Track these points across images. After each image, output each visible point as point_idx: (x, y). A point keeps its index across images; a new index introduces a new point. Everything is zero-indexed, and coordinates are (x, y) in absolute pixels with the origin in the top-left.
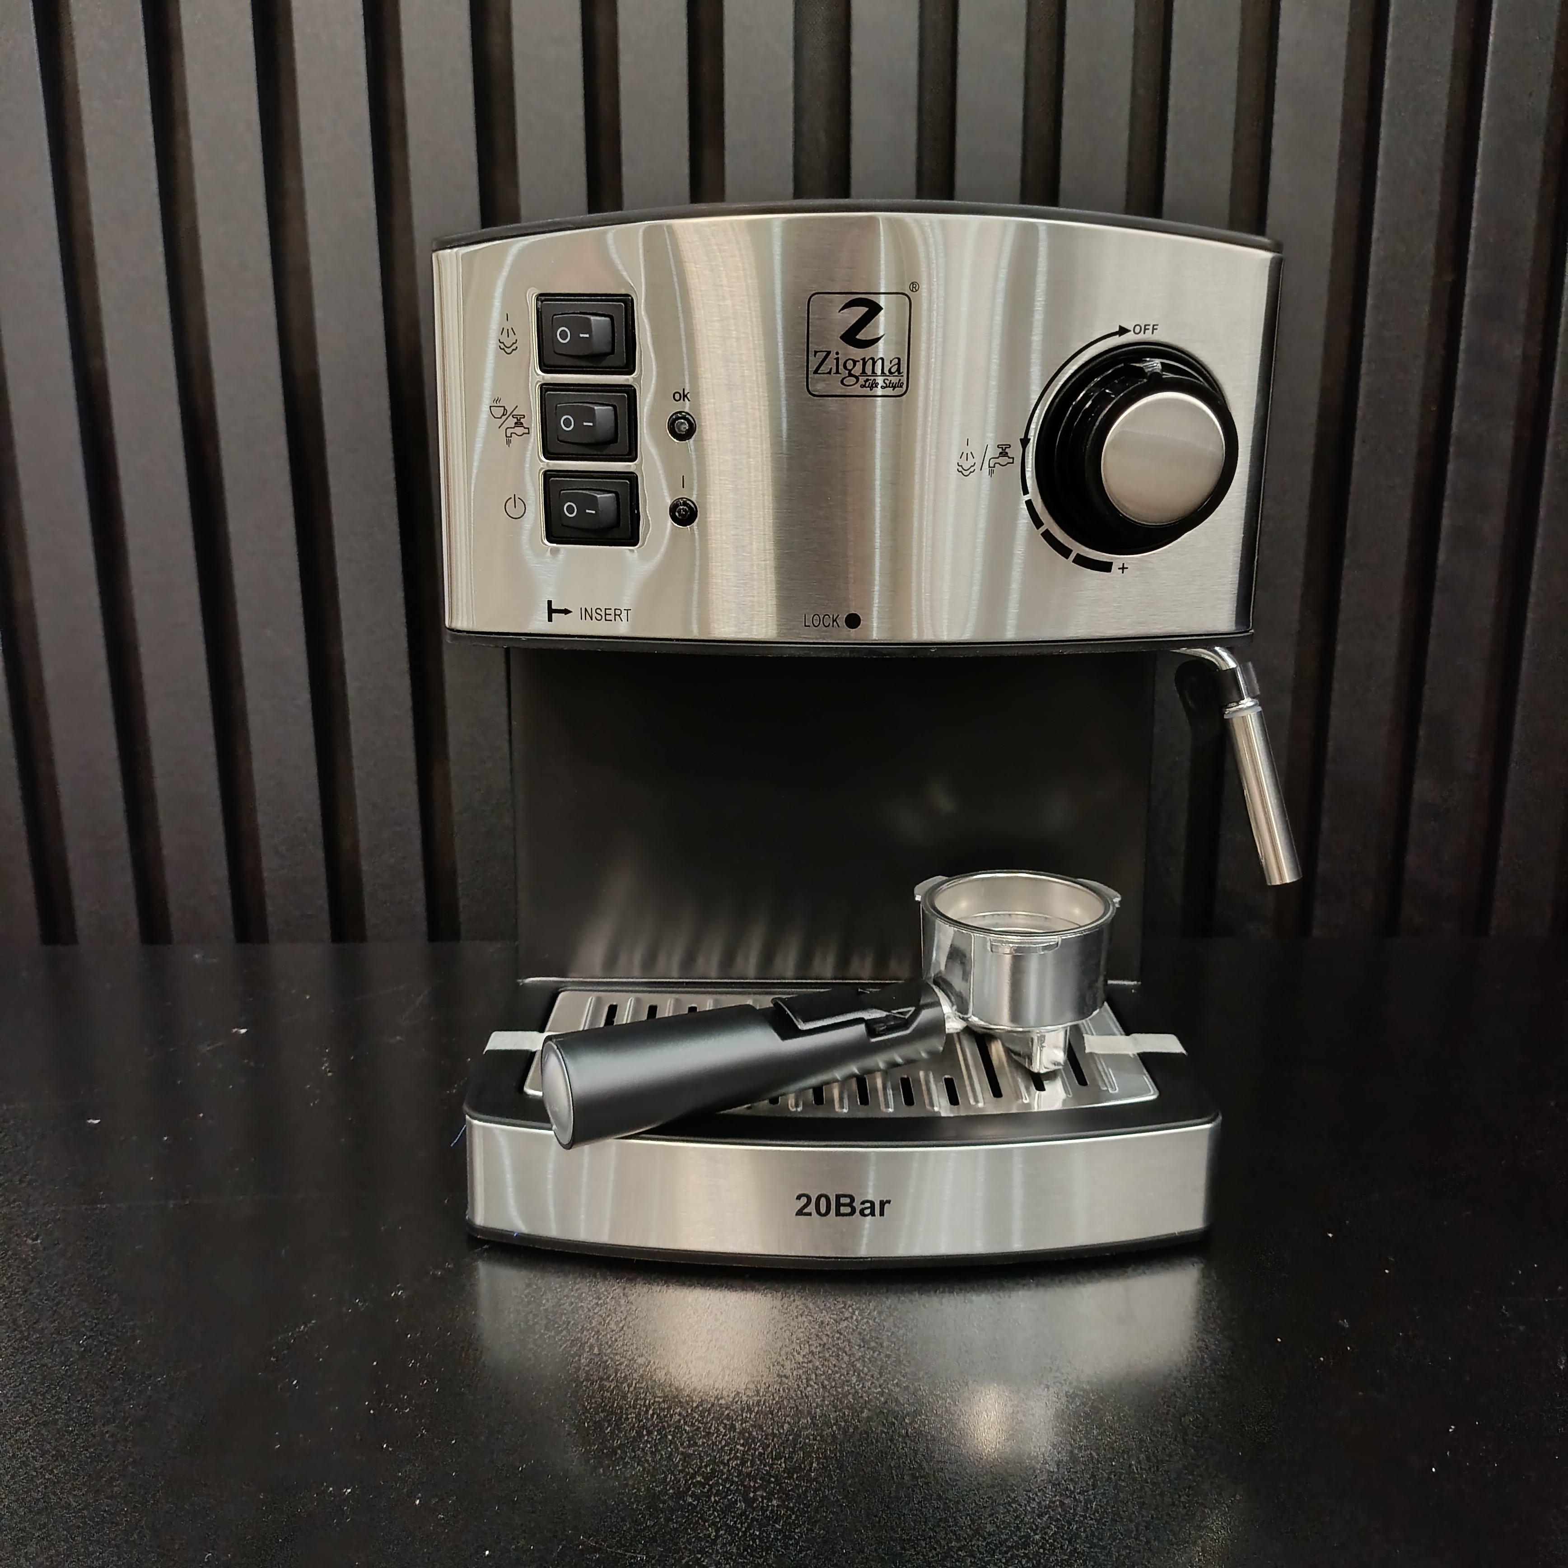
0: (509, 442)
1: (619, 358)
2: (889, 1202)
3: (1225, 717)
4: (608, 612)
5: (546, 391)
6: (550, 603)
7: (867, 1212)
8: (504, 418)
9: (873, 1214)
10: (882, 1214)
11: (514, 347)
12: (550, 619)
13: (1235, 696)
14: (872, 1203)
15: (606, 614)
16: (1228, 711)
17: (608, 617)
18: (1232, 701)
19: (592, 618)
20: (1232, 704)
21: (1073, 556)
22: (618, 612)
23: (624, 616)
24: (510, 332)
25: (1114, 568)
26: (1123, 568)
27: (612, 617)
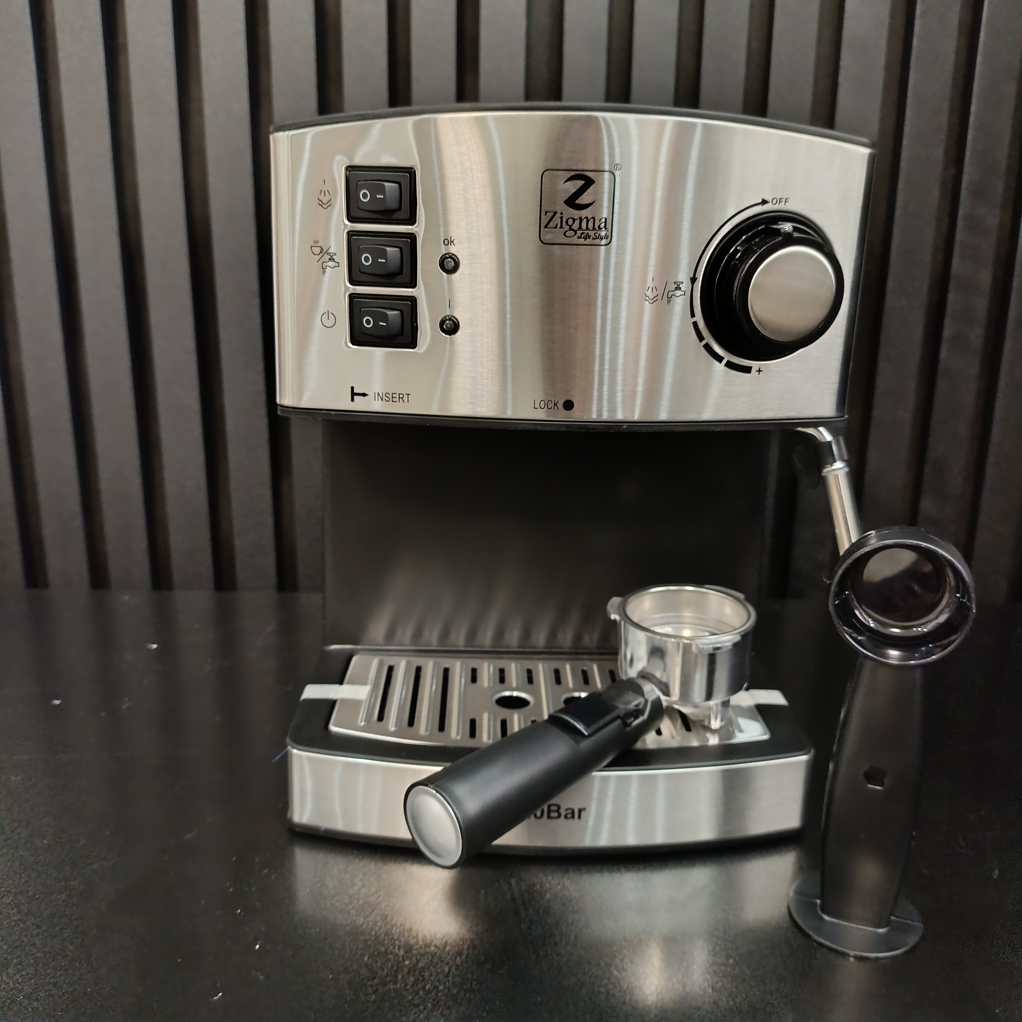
1: (406, 215)
3: (823, 474)
4: (394, 395)
5: (352, 236)
6: (352, 388)
8: (321, 254)
11: (329, 204)
12: (353, 400)
13: (830, 460)
15: (393, 397)
16: (825, 470)
17: (394, 399)
18: (828, 464)
19: (382, 400)
20: (828, 466)
21: (724, 362)
22: (401, 396)
23: (405, 399)
24: (327, 192)
25: (753, 371)
26: (759, 371)
27: (397, 399)
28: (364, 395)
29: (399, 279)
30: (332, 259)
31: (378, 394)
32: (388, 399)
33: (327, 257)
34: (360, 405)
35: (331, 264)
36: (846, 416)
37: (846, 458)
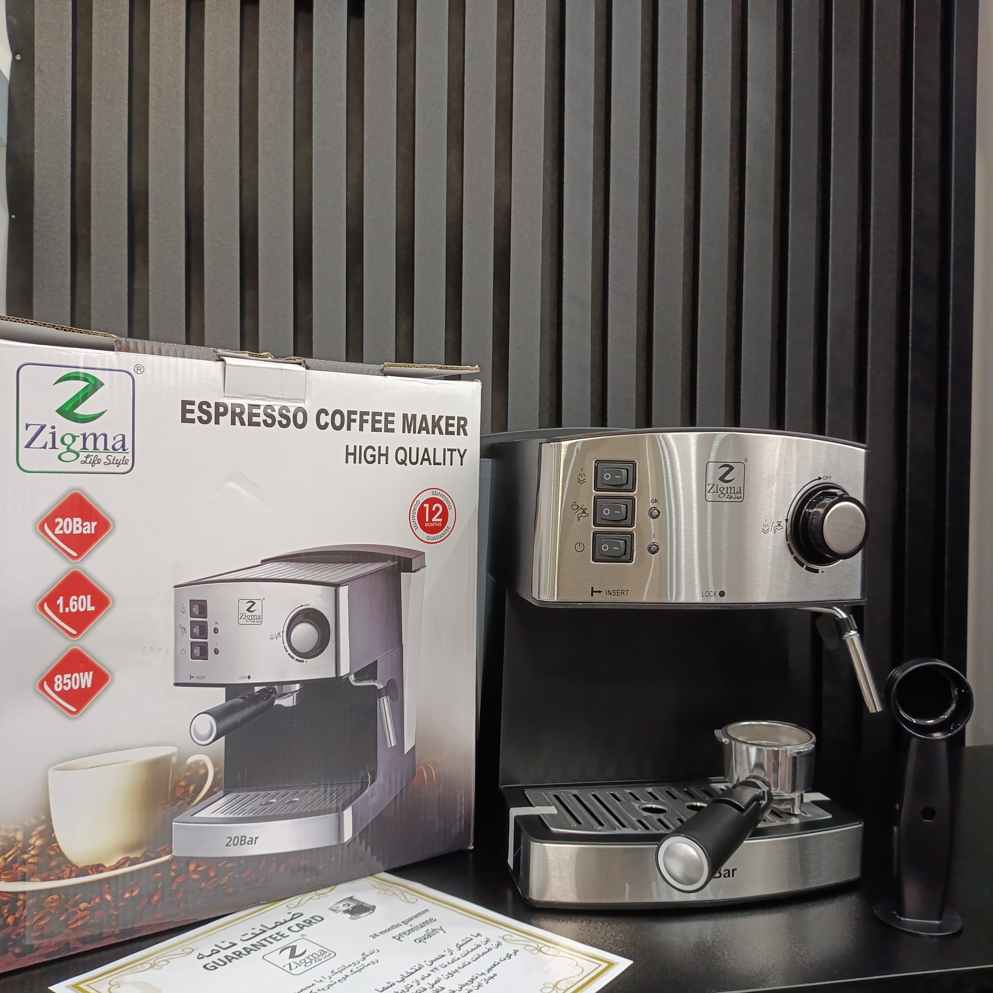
0: (579, 520)
1: (629, 486)
2: (736, 869)
3: (844, 638)
4: (618, 591)
5: (597, 499)
6: (592, 588)
7: (727, 875)
8: (578, 510)
9: (729, 876)
10: (733, 876)
11: (584, 481)
12: (592, 595)
13: (848, 629)
14: (729, 870)
15: (617, 593)
16: (845, 636)
17: (618, 594)
18: (847, 632)
19: (611, 594)
20: (847, 633)
21: (805, 566)
22: (623, 592)
23: (625, 593)
24: (583, 475)
25: (819, 572)
26: (823, 572)
27: (620, 594)
28: (600, 592)
29: (623, 523)
30: (584, 512)
31: (609, 591)
32: (614, 594)
33: (581, 511)
34: (597, 598)
35: (584, 515)
36: (866, 599)
37: (856, 628)
